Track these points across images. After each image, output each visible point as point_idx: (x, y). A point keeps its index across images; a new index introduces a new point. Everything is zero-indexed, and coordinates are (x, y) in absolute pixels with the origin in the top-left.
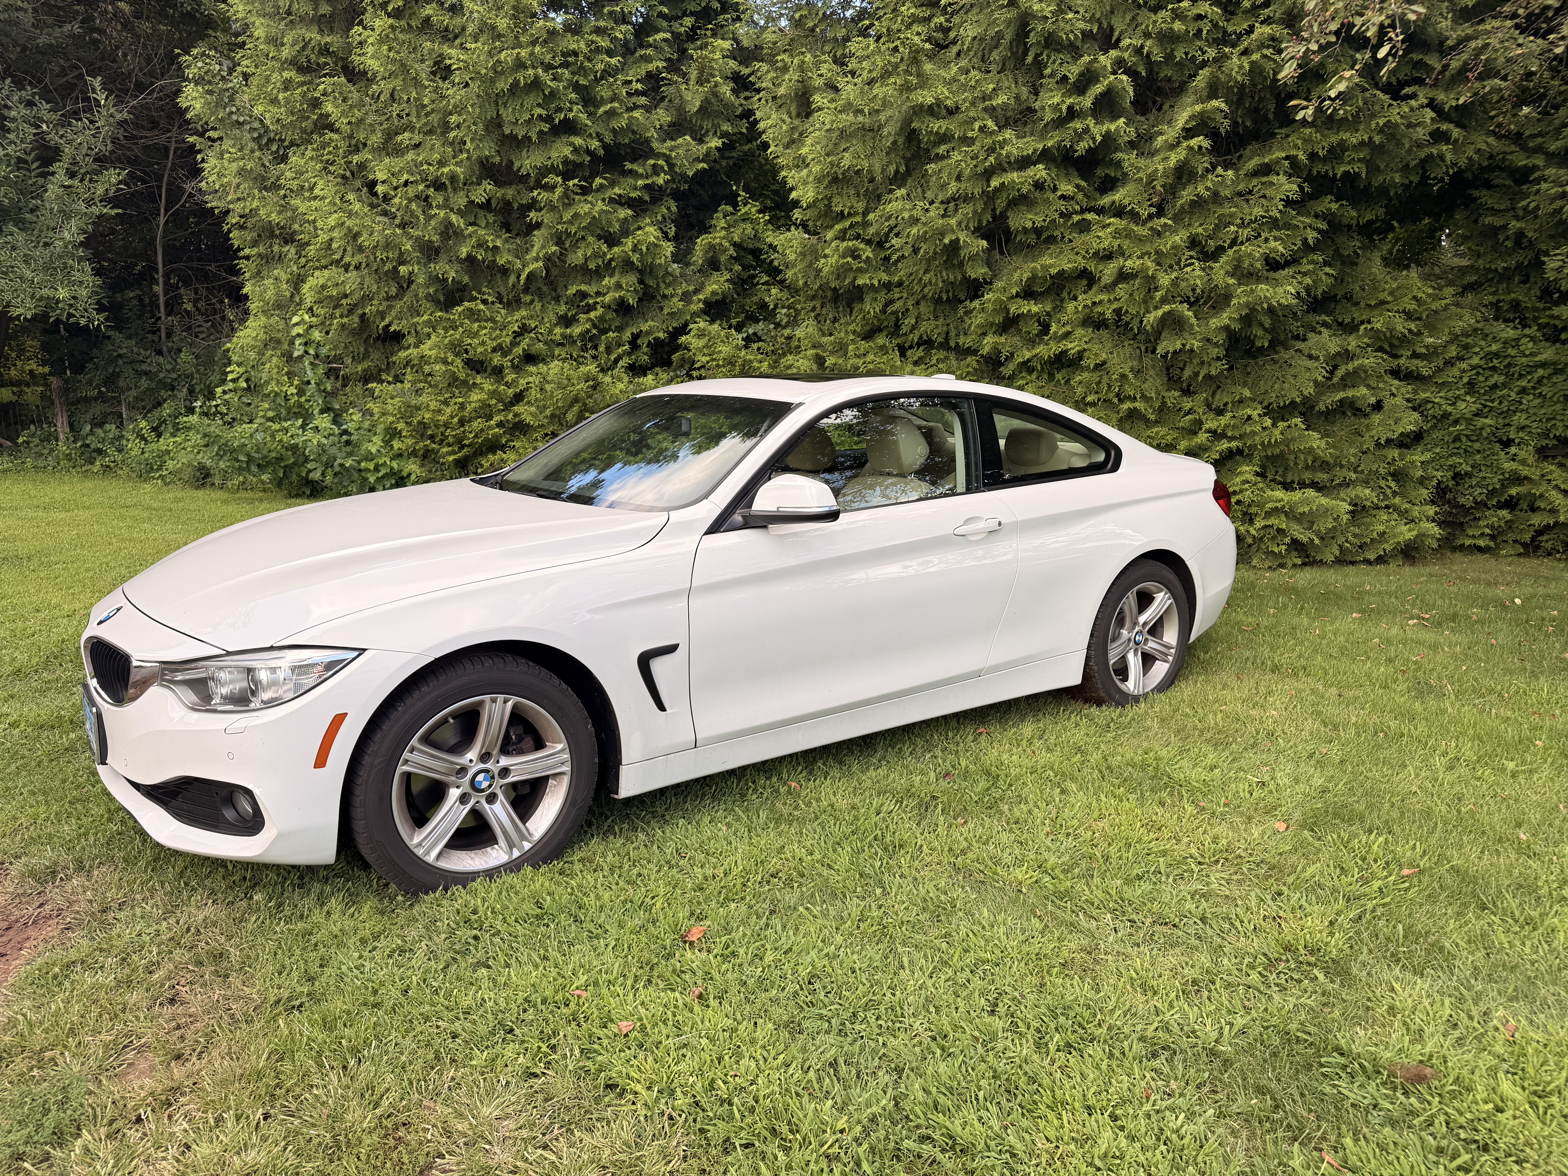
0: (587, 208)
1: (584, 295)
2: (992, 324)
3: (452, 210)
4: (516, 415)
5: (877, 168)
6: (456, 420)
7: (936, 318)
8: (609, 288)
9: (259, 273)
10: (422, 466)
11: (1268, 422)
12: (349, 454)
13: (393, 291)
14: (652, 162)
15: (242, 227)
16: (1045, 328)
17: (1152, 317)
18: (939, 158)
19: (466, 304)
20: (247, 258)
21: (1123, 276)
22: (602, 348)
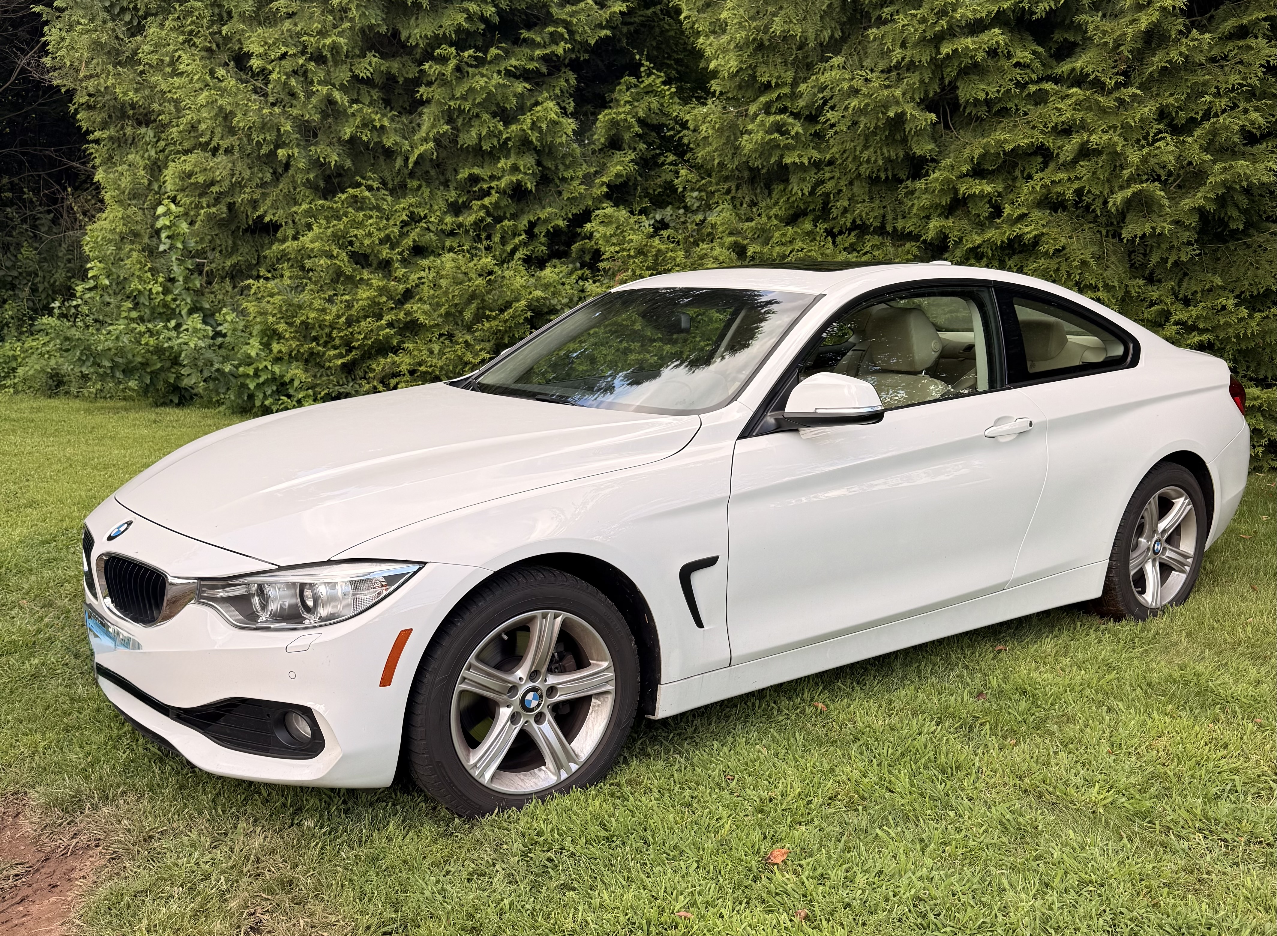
0: (482, 81)
1: (474, 179)
2: (938, 206)
3: (334, 85)
4: (408, 314)
5: (811, 34)
6: (343, 319)
7: (872, 199)
8: (504, 170)
9: (111, 158)
10: (306, 371)
11: (1244, 312)
12: (226, 359)
13: (268, 177)
14: (551, 29)
15: (89, 107)
16: (997, 211)
17: (1119, 197)
18: (881, 21)
19: (351, 191)
20: (97, 141)
21: (1084, 152)
22: (497, 238)
